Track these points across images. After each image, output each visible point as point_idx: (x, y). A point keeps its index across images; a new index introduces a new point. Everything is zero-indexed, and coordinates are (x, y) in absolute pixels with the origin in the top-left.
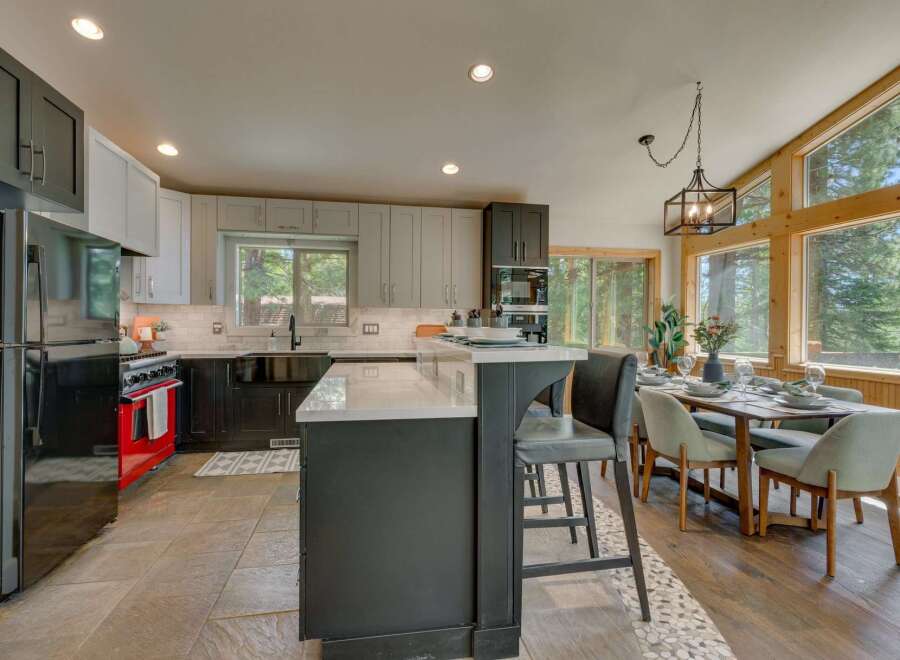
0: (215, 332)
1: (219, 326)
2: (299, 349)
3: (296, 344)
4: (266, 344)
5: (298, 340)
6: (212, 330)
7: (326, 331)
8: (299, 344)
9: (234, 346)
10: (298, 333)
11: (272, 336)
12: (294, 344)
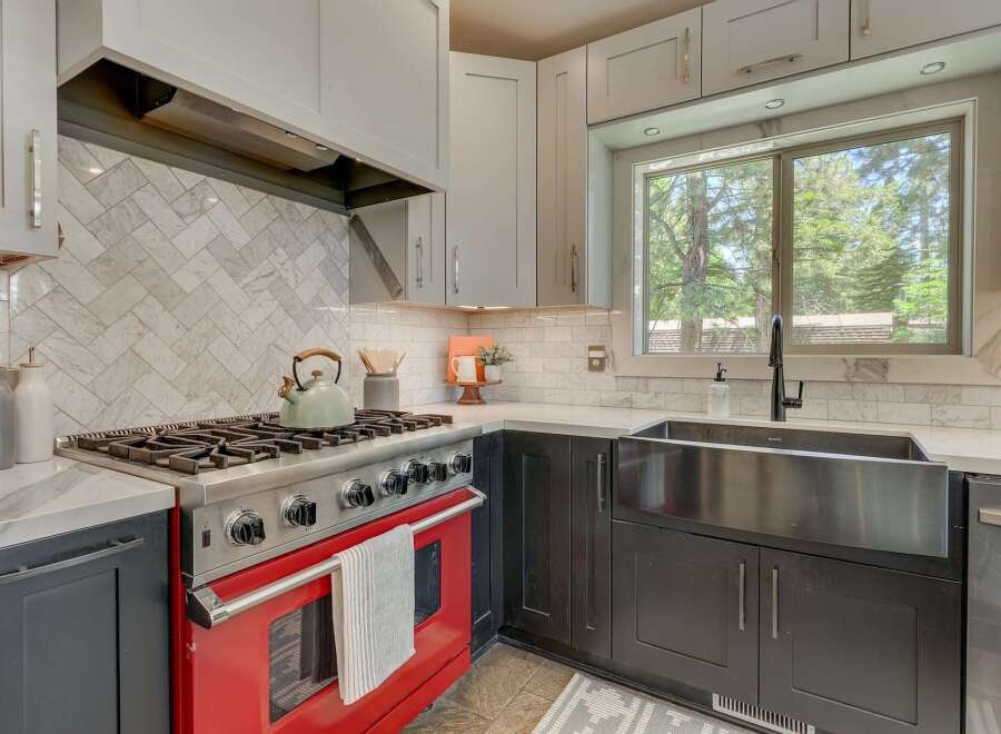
0: (591, 368)
1: (600, 354)
2: (794, 420)
3: (789, 403)
4: (702, 398)
5: (791, 392)
6: (585, 363)
7: (885, 365)
8: (796, 404)
9: (629, 400)
10: (791, 373)
11: (719, 378)
12: (780, 405)
